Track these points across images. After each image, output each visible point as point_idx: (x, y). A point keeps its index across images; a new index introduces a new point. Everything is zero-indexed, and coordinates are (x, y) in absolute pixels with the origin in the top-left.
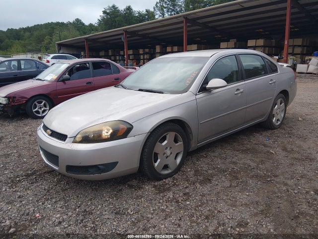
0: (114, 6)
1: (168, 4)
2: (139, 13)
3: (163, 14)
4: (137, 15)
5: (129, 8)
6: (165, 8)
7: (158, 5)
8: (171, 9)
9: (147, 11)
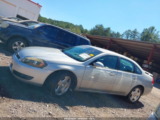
0: (101, 25)
1: (132, 34)
2: (113, 32)
3: (128, 37)
4: (112, 33)
5: (109, 29)
6: (130, 35)
7: (127, 32)
8: (133, 36)
9: (118, 33)
